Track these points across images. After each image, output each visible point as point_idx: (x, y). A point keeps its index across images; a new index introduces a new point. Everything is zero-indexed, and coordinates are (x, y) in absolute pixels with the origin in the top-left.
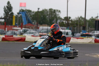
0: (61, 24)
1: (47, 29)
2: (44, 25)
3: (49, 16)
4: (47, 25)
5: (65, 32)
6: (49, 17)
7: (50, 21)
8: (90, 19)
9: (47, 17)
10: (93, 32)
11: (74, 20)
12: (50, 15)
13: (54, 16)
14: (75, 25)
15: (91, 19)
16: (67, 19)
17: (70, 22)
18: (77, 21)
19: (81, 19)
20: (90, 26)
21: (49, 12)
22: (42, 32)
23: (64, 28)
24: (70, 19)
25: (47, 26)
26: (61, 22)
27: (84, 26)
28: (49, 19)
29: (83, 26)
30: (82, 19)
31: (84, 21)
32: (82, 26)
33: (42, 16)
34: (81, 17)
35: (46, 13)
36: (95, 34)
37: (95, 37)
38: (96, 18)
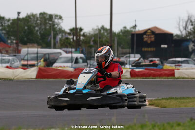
0: (64, 43)
1: (37, 53)
2: (31, 45)
3: (39, 27)
4: (35, 45)
5: (72, 57)
6: (40, 29)
7: (41, 36)
8: (121, 30)
9: (36, 28)
10: (126, 57)
11: (89, 33)
12: (41, 24)
13: (50, 27)
14: (92, 43)
15: (123, 31)
17: (82, 38)
18: (95, 35)
19: (102, 31)
20: (122, 45)
21: (39, 19)
22: (26, 58)
23: (70, 50)
24: (82, 33)
25: (36, 47)
26: (64, 38)
27: (109, 45)
28: (40, 33)
30: (105, 31)
31: (109, 35)
33: (26, 28)
34: (103, 28)
35: (34, 21)
36: (131, 59)
37: (131, 67)
38: (132, 29)
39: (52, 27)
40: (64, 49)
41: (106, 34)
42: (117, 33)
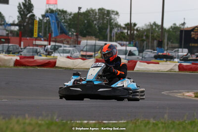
0: (119, 36)
3: (97, 21)
4: (93, 37)
5: (126, 50)
6: (98, 23)
7: (99, 29)
8: (171, 27)
9: (95, 22)
10: (175, 51)
11: (143, 28)
12: (99, 19)
13: (107, 21)
14: (144, 38)
15: (173, 27)
16: (129, 27)
17: (135, 32)
18: (147, 30)
19: (154, 27)
20: (171, 40)
21: (98, 14)
22: (85, 49)
23: (125, 43)
24: (135, 28)
26: (119, 32)
27: (161, 40)
28: (98, 26)
29: (158, 39)
30: (156, 27)
31: (160, 30)
32: (156, 39)
33: (86, 21)
34: (155, 24)
35: (93, 16)
36: (179, 54)
37: (179, 61)
38: (181, 26)
39: (109, 22)
40: (119, 42)
41: (157, 29)
42: (167, 29)
